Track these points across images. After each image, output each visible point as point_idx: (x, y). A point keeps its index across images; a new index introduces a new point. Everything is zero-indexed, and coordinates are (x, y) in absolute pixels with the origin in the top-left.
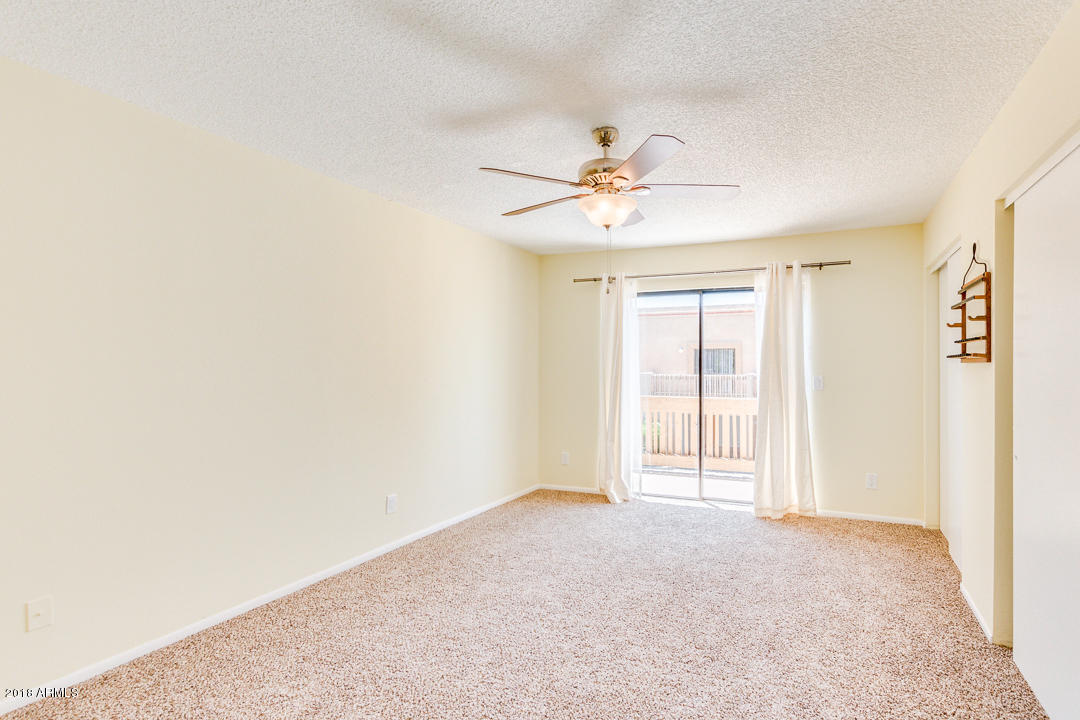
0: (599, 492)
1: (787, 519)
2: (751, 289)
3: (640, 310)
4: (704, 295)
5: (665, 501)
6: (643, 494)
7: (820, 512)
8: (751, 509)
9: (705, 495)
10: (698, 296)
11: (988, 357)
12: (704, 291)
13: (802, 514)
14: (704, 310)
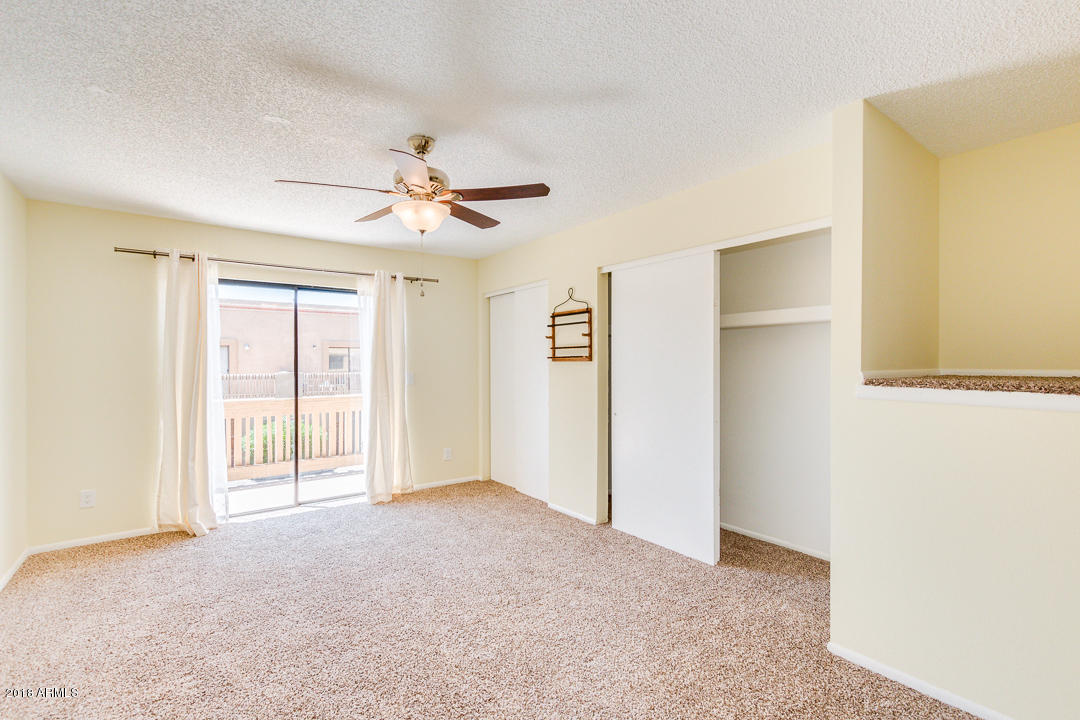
0: (156, 530)
1: (395, 499)
2: (355, 292)
3: (221, 300)
4: (299, 292)
5: (264, 516)
6: (231, 517)
7: (417, 487)
8: (364, 499)
9: (300, 500)
10: (293, 291)
11: (590, 358)
12: (300, 288)
13: (403, 492)
14: (298, 308)
